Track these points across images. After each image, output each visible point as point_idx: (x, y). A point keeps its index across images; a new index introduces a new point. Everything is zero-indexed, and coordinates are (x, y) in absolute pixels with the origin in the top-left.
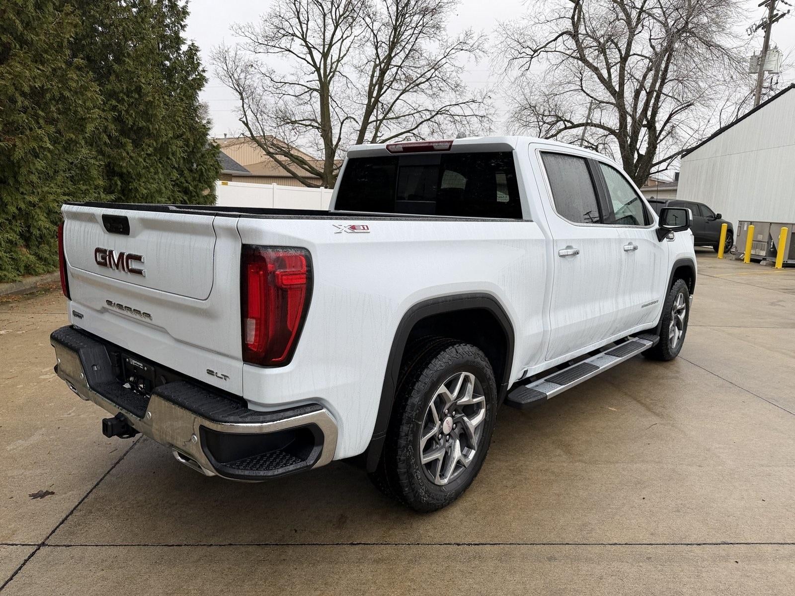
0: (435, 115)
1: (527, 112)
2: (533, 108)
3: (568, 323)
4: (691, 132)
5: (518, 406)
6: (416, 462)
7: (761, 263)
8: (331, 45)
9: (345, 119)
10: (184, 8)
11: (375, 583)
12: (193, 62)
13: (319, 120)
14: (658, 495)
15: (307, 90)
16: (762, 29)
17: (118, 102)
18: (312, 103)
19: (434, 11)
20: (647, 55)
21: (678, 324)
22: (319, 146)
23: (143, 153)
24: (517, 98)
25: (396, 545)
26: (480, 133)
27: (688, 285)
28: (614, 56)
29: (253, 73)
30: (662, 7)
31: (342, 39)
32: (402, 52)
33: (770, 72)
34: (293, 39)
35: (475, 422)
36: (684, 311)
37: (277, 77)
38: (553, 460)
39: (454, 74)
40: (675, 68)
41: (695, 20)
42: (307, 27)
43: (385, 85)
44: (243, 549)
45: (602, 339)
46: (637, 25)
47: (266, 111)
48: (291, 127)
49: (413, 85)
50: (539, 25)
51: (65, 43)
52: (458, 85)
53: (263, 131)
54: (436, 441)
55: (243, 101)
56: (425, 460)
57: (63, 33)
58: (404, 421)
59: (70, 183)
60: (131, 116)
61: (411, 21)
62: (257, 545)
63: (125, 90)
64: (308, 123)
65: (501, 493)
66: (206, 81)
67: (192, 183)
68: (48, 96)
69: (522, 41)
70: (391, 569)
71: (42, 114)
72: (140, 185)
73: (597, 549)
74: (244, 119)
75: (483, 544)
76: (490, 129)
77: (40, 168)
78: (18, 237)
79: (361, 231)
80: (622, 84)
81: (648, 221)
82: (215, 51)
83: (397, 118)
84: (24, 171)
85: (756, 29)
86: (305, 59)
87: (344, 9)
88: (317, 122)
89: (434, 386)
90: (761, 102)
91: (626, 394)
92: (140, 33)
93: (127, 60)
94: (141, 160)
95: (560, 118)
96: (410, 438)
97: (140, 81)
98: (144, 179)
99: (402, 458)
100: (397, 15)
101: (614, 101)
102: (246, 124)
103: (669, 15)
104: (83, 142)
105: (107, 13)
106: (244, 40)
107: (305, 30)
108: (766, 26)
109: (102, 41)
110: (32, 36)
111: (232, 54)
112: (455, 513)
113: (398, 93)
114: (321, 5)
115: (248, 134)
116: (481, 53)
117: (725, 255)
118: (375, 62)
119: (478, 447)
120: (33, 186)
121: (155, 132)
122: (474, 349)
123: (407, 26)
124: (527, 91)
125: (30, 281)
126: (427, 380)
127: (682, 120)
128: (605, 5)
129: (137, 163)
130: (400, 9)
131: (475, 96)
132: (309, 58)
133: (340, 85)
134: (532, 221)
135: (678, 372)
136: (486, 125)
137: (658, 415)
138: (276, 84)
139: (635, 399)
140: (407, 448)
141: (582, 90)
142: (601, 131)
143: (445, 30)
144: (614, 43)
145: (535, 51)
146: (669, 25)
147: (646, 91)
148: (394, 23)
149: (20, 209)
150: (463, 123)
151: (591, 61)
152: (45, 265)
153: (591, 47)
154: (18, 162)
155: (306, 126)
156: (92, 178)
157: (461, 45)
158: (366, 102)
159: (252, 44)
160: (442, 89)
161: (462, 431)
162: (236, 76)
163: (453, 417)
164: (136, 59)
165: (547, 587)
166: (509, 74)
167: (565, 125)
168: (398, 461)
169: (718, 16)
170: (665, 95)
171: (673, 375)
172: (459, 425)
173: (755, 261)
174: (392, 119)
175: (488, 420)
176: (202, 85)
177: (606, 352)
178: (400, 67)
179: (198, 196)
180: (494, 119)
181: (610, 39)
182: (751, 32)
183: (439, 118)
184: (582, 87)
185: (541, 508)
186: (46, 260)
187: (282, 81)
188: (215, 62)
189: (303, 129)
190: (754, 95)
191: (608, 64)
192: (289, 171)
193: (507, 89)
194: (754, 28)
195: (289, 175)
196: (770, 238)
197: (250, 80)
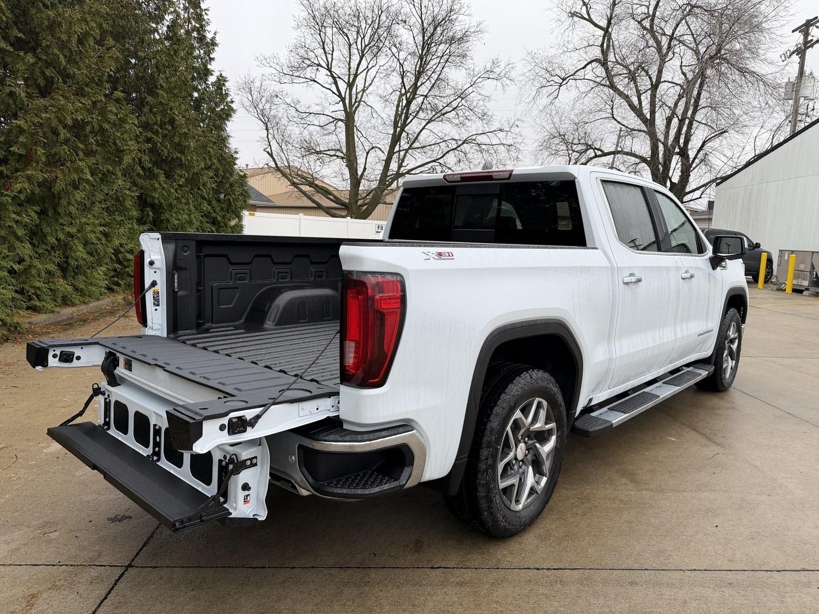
0: (461, 145)
1: (557, 141)
2: (562, 137)
3: (632, 351)
4: (725, 160)
5: (585, 433)
6: (494, 486)
7: (804, 293)
8: (356, 75)
9: (371, 149)
10: (213, 39)
11: (461, 604)
12: (221, 93)
13: (344, 151)
14: (731, 523)
15: (332, 120)
16: (797, 55)
17: (153, 134)
18: (337, 133)
19: (461, 40)
20: (678, 83)
21: (731, 353)
22: (344, 176)
23: (174, 184)
24: (547, 127)
25: (476, 569)
26: (508, 162)
27: (740, 314)
28: (644, 83)
29: (278, 103)
30: (692, 34)
31: (368, 69)
32: (428, 81)
33: (806, 98)
34: (318, 69)
35: (547, 448)
36: (737, 340)
37: (302, 108)
38: (619, 488)
39: (481, 103)
40: (708, 95)
41: (727, 47)
42: (332, 57)
43: (411, 114)
44: (326, 572)
45: (661, 368)
46: (668, 53)
47: (291, 141)
48: (316, 158)
49: (439, 114)
50: (568, 54)
51: (105, 78)
52: (485, 114)
53: (288, 162)
54: (510, 467)
55: (268, 132)
56: (503, 485)
57: (103, 67)
58: (484, 445)
59: (105, 214)
60: (166, 147)
61: (436, 51)
62: (340, 568)
63: (159, 122)
64: (332, 153)
65: (572, 520)
66: (234, 111)
67: (220, 213)
68: (88, 128)
69: (550, 69)
70: (476, 592)
71: (81, 146)
72: (172, 216)
73: (678, 575)
74: (269, 150)
75: (562, 569)
76: (518, 158)
77: (79, 199)
78: (56, 268)
79: (447, 258)
80: (653, 112)
81: (701, 250)
82: (240, 82)
83: (422, 147)
84: (64, 202)
85: (790, 55)
86: (330, 89)
87: (370, 39)
88: (342, 152)
89: (511, 411)
90: (798, 129)
91: (684, 424)
92: (173, 66)
93: (161, 92)
94: (172, 191)
95: (590, 146)
96: (490, 462)
97: (174, 113)
98: (175, 210)
99: (483, 482)
100: (423, 44)
101: (645, 129)
102: (271, 155)
103: (700, 42)
104: (119, 174)
105: (142, 46)
106: (268, 71)
107: (330, 60)
108: (801, 52)
109: (136, 74)
110: (75, 70)
111: (257, 84)
112: (530, 539)
113: (424, 123)
114: (347, 35)
115: (272, 164)
116: (508, 82)
117: (766, 285)
118: (400, 92)
119: (550, 474)
120: (72, 217)
121: (187, 163)
122: (546, 375)
123: (433, 55)
124: (556, 120)
125: (67, 311)
126: (505, 405)
127: (715, 147)
128: (635, 32)
129: (169, 192)
130: (426, 38)
131: (502, 125)
132: (334, 88)
133: (365, 115)
134: (597, 249)
135: (733, 403)
136: (514, 154)
137: (719, 445)
138: (301, 114)
139: (694, 429)
140: (487, 473)
141: (613, 117)
142: (633, 160)
143: (472, 59)
144: (645, 71)
145: (564, 79)
146: (701, 52)
147: (678, 119)
148: (420, 52)
149: (58, 240)
150: (490, 151)
151: (622, 89)
152: (81, 296)
153: (620, 75)
154: (59, 193)
155: (331, 156)
156: (126, 209)
157: (488, 74)
158: (392, 132)
159: (277, 75)
160: (468, 117)
161: (534, 458)
162: (261, 106)
163: (526, 443)
164: (170, 90)
165: (633, 610)
166: (537, 103)
167: (596, 154)
168: (478, 485)
169: (750, 42)
170: (698, 122)
171: (729, 405)
172: (531, 451)
173: (797, 291)
174: (418, 148)
175: (558, 447)
176: (231, 116)
177: (663, 381)
178: (426, 96)
179: (226, 226)
180: (521, 148)
181: (640, 67)
182: (785, 58)
183: (466, 147)
184: (613, 115)
185: (615, 534)
186: (81, 291)
187: (307, 111)
188: (240, 93)
189: (327, 159)
190: (790, 122)
191: (638, 91)
192: (313, 201)
193: (535, 117)
194: (788, 55)
195: (314, 205)
196: (813, 267)
197: (275, 111)
